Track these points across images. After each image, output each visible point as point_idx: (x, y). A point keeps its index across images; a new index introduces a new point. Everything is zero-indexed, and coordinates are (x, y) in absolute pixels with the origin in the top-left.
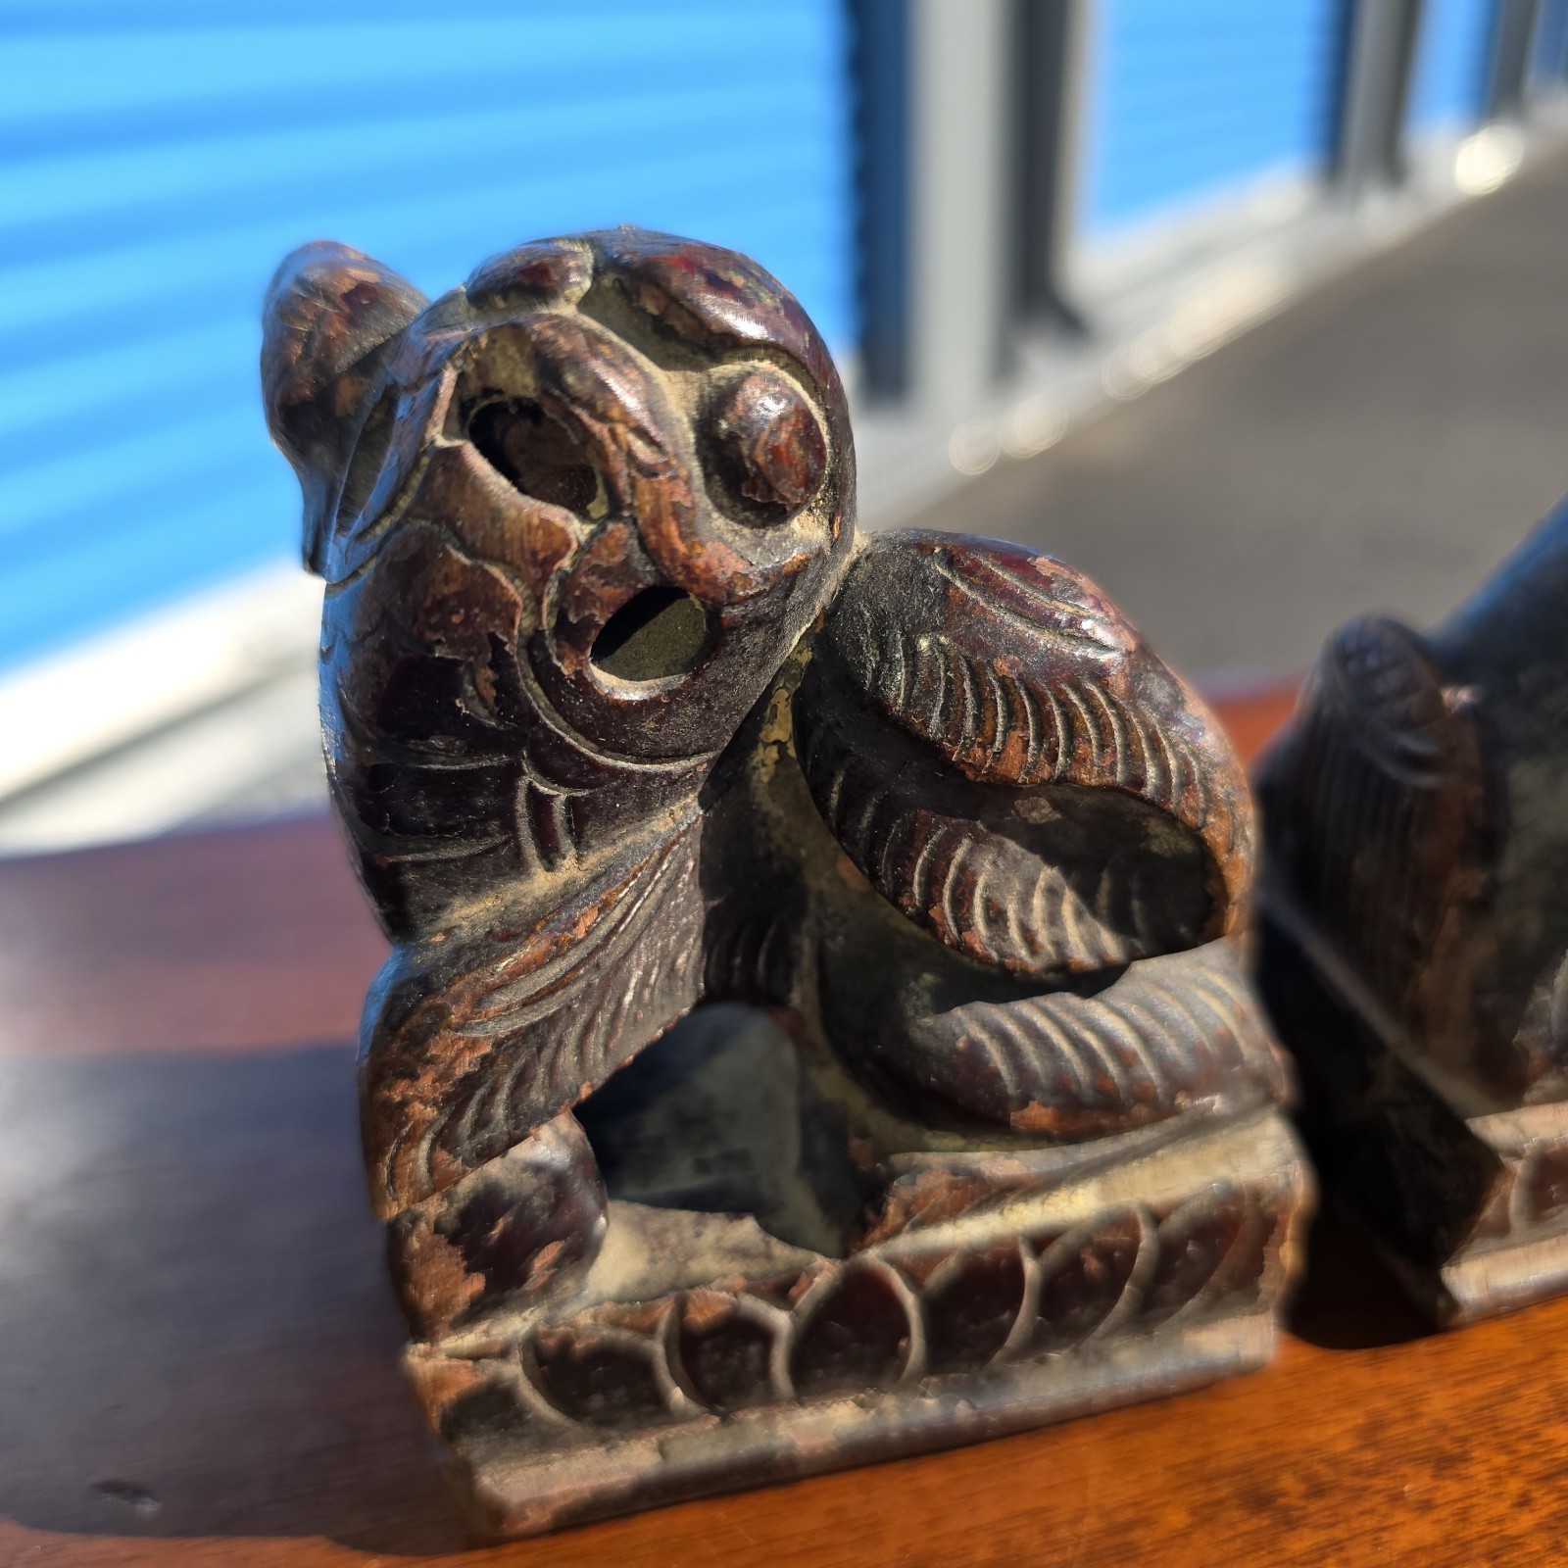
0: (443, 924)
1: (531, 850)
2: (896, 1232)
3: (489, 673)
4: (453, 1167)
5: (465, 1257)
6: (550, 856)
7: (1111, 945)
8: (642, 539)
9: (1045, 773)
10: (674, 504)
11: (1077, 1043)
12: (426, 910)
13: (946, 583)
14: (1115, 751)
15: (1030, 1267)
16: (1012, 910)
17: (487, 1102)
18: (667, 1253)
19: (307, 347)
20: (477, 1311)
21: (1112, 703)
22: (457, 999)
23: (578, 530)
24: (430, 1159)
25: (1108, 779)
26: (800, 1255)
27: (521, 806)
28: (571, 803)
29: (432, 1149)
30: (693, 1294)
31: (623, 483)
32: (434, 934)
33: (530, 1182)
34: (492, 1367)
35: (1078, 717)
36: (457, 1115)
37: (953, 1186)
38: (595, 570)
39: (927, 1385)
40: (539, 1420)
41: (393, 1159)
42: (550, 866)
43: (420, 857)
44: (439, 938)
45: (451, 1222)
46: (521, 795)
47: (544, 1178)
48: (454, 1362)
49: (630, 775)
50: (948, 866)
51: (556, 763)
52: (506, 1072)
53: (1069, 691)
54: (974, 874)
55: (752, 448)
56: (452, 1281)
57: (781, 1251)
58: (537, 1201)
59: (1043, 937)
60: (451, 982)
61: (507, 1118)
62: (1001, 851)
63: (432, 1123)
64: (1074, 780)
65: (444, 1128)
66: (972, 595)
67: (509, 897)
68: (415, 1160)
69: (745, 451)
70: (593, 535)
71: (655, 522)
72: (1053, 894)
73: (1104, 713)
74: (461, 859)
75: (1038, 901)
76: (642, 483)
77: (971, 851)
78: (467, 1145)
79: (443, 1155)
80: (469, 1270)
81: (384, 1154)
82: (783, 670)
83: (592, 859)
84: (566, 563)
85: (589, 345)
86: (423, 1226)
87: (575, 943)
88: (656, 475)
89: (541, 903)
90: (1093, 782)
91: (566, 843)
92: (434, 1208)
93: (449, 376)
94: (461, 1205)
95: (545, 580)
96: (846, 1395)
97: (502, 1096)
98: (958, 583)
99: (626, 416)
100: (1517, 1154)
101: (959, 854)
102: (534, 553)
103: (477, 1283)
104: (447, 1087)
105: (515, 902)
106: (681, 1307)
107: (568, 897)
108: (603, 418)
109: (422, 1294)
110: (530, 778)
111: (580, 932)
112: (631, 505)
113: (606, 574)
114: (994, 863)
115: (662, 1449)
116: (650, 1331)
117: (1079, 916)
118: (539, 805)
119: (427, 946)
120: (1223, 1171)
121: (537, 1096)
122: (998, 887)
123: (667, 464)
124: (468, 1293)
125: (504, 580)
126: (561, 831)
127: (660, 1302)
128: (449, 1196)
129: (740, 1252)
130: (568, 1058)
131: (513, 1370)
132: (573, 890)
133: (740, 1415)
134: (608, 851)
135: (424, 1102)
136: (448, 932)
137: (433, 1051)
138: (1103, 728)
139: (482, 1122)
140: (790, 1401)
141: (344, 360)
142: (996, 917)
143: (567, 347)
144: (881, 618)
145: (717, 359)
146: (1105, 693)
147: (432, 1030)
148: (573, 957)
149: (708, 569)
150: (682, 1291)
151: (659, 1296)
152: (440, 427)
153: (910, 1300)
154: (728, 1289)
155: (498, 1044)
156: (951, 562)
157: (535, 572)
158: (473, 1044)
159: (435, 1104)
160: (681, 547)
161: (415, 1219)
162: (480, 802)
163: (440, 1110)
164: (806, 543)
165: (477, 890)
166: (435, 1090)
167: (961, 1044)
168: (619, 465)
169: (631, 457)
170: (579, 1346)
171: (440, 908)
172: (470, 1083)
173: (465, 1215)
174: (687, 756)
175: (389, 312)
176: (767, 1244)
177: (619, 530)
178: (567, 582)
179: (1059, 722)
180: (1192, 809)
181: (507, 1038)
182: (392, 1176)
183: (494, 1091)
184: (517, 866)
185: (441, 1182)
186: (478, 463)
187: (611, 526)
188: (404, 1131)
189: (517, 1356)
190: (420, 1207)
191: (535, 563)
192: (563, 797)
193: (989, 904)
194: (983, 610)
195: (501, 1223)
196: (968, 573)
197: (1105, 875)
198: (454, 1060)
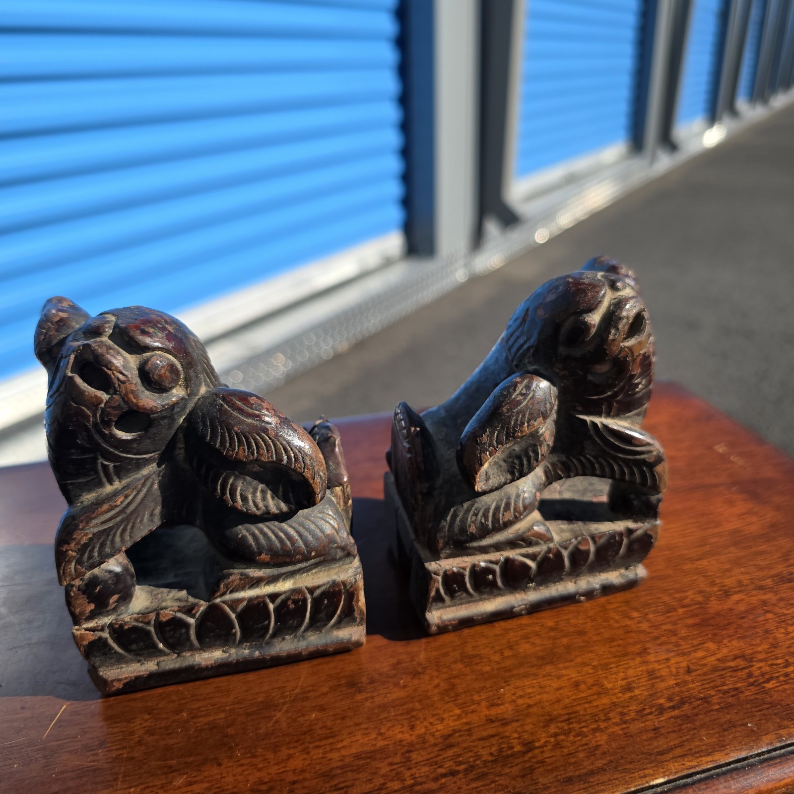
0: (81, 501)
1: (104, 480)
2: (224, 594)
3: (85, 433)
4: (82, 570)
5: (88, 598)
6: (111, 482)
7: (284, 507)
8: (123, 399)
9: (251, 458)
10: (131, 390)
11: (277, 536)
12: (76, 496)
13: (222, 405)
14: (272, 452)
15: (271, 607)
16: (250, 497)
17: (92, 551)
18: (157, 600)
19: (45, 337)
20: (92, 616)
21: (270, 439)
22: (82, 522)
23: (105, 397)
24: (75, 568)
25: (270, 459)
26: (197, 601)
27: (100, 468)
28: (114, 466)
29: (75, 565)
30: (161, 612)
31: (116, 385)
32: (78, 503)
33: (108, 575)
34: (99, 634)
35: (259, 442)
36: (82, 555)
37: (240, 579)
38: (110, 407)
39: (246, 646)
40: (116, 652)
41: (64, 568)
42: (111, 484)
43: (72, 481)
44: (79, 504)
45: (83, 588)
46: (99, 465)
47: (112, 575)
48: (87, 632)
49: (132, 459)
50: (228, 484)
51: (108, 456)
52: (97, 543)
53: (256, 435)
54: (237, 486)
55: (153, 375)
56: (84, 606)
57: (192, 600)
58: (110, 582)
59: (261, 505)
60: (80, 517)
61: (98, 556)
62: (245, 480)
63: (75, 557)
64: (260, 460)
65: (78, 558)
66: (229, 409)
67: (99, 493)
68: (70, 568)
69: (151, 376)
70: (110, 398)
71: (126, 395)
72: (263, 491)
73: (268, 441)
74: (84, 482)
75: (259, 494)
76: (122, 385)
77: (234, 480)
78: (86, 564)
79: (79, 567)
80: (89, 603)
81: (61, 566)
82: (178, 429)
83: (124, 482)
84: (103, 405)
85: (107, 350)
86: (74, 588)
87: (117, 506)
88: (125, 383)
89: (108, 494)
90: (266, 460)
91: (115, 478)
92: (77, 582)
93: (72, 356)
94: (86, 582)
95: (97, 410)
96: (219, 648)
97: (96, 549)
98: (225, 405)
99: (116, 368)
100: (436, 574)
101: (231, 481)
102: (93, 403)
103: (92, 606)
104: (79, 547)
105: (101, 494)
106: (158, 615)
107: (116, 494)
108: (110, 369)
109: (75, 610)
110: (100, 460)
111: (118, 503)
112: (119, 391)
113: (114, 408)
114: (243, 483)
115: (158, 664)
116: (148, 623)
117: (273, 498)
118: (105, 467)
119: (75, 507)
120: (335, 577)
121: (108, 550)
122: (245, 490)
123: (129, 380)
124: (90, 610)
125: (86, 410)
126: (113, 474)
127: (150, 614)
128: (82, 580)
129: (179, 600)
130: (118, 539)
131: (106, 635)
132: (117, 491)
133: (184, 654)
134: (129, 480)
135: (73, 551)
136: (82, 502)
137: (74, 536)
138: (267, 446)
139: (91, 557)
140: (200, 650)
141: (54, 342)
142: (244, 499)
143: (100, 352)
144: (203, 415)
145: (145, 352)
146: (268, 436)
147: (75, 530)
148: (117, 510)
149: (143, 405)
150: (158, 611)
151: (151, 612)
152: (70, 370)
153: (233, 616)
154: (173, 611)
155: (94, 534)
156: (224, 399)
157: (94, 408)
158: (86, 534)
159: (76, 551)
160: (135, 401)
161: (73, 586)
162: (88, 467)
163: (77, 553)
164: (177, 396)
165: (90, 491)
166: (75, 547)
167: (240, 536)
168: (116, 381)
169: (118, 379)
170: (126, 627)
171: (80, 496)
172: (86, 546)
173: (86, 585)
174: (151, 453)
175: (68, 328)
176: (188, 597)
177: (116, 397)
178: (103, 410)
179: (254, 444)
180: (299, 468)
181: (97, 533)
182: (64, 573)
183: (94, 548)
184: (101, 485)
185: (79, 575)
186: (78, 380)
187: (114, 396)
188: (67, 559)
189: (107, 631)
190: (73, 583)
191: (94, 406)
192: (112, 465)
193: (241, 495)
194: (231, 413)
195: (98, 588)
196: (227, 403)
197: (281, 486)
198: (81, 539)
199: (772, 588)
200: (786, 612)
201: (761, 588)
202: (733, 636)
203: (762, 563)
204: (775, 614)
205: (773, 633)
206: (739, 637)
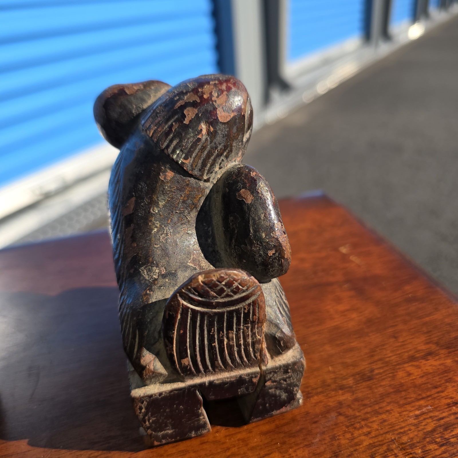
199: (351, 387)
200: (358, 414)
201: (342, 388)
202: (301, 443)
203: (349, 361)
204: (347, 416)
205: (338, 439)
206: (306, 445)
